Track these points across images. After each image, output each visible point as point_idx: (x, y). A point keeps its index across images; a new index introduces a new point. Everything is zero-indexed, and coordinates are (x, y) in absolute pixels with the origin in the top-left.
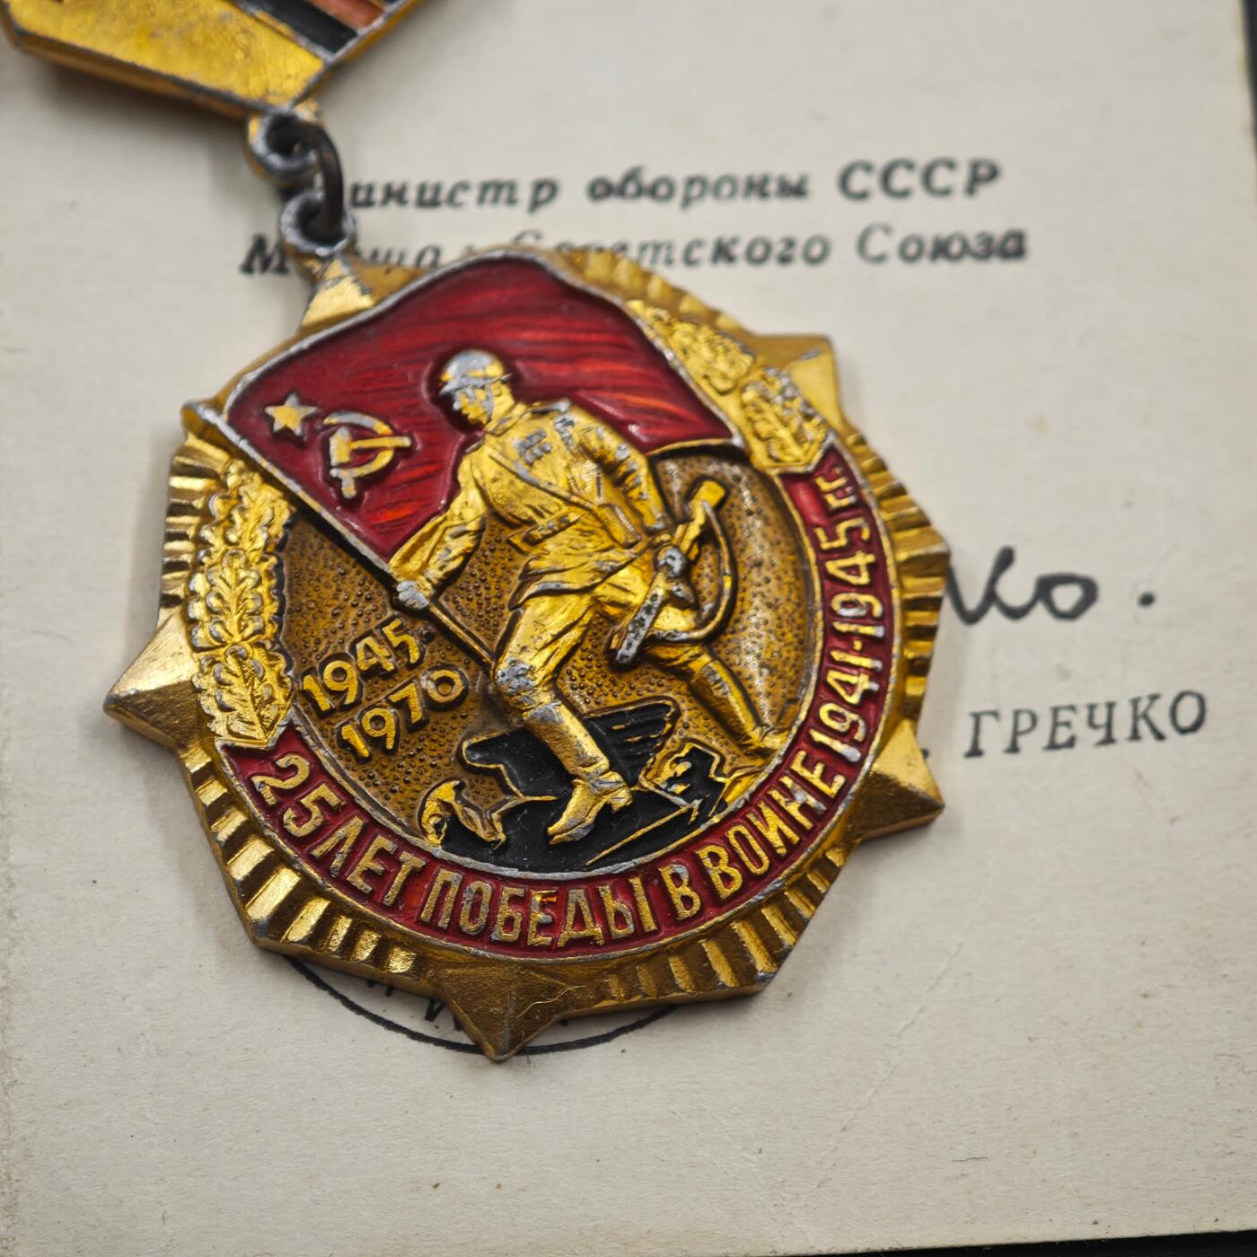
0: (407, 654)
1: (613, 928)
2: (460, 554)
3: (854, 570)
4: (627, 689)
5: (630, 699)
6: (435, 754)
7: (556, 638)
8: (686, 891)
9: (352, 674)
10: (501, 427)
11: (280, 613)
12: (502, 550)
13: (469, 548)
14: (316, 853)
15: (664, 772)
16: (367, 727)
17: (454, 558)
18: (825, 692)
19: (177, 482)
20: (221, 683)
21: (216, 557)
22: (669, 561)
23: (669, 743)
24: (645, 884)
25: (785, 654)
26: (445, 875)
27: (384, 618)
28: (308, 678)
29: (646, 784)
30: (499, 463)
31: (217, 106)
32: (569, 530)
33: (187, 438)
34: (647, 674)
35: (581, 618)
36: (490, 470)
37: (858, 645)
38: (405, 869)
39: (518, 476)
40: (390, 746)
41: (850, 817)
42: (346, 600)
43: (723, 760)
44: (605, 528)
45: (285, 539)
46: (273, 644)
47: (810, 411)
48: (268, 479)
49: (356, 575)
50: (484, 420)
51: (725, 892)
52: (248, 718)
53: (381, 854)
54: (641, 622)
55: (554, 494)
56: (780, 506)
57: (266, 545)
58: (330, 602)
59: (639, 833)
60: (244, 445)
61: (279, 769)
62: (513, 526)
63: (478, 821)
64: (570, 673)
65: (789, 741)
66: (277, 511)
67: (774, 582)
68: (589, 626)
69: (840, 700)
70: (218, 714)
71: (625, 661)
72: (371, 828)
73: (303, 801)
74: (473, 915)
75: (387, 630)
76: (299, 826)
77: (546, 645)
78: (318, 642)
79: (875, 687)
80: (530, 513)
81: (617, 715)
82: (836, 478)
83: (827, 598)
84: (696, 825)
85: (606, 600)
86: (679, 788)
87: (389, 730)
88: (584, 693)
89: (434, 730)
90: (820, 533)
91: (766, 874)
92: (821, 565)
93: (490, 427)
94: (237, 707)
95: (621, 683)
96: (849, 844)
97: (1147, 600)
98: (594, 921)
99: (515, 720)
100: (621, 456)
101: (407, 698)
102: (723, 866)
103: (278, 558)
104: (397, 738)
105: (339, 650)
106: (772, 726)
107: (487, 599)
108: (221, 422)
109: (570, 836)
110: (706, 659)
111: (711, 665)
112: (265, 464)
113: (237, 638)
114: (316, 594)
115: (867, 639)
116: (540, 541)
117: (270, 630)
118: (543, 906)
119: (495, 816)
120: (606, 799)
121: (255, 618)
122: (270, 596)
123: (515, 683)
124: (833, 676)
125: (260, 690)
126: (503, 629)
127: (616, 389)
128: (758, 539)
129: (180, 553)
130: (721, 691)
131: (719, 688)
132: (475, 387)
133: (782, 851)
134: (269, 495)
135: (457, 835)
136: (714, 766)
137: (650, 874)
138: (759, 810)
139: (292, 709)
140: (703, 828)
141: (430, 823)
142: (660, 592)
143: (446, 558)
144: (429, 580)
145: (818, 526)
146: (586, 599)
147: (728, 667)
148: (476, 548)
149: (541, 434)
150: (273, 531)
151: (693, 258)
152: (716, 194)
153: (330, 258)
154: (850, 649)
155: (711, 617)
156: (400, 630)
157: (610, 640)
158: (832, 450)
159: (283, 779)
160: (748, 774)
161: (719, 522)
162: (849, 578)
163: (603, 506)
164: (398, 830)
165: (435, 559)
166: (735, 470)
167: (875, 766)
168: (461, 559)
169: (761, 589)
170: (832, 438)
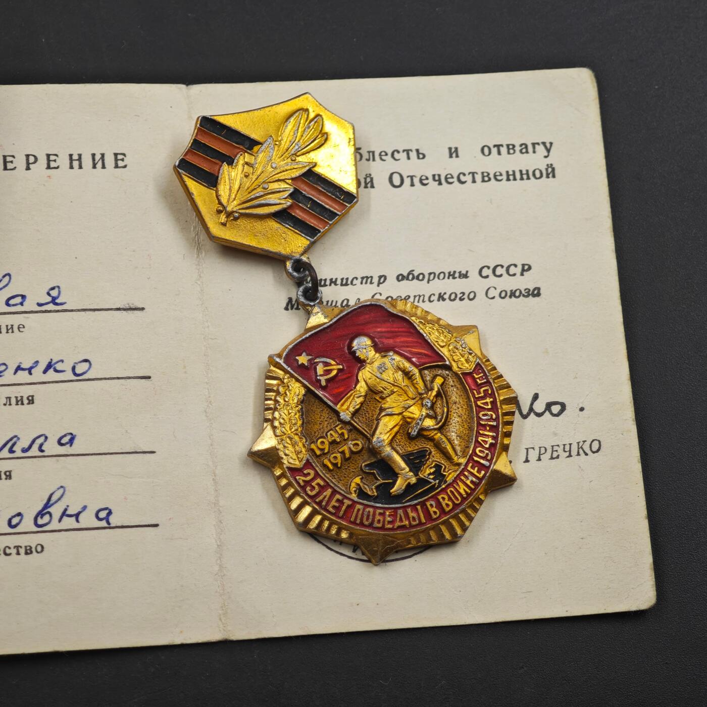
0: (344, 436)
1: (412, 522)
3: (486, 403)
4: (414, 445)
5: (415, 448)
6: (353, 468)
7: (391, 429)
8: (435, 509)
9: (327, 443)
10: (371, 361)
11: (303, 424)
12: (373, 401)
13: (362, 401)
14: (317, 500)
15: (427, 472)
16: (332, 460)
17: (358, 405)
18: (478, 443)
19: (267, 381)
20: (285, 447)
21: (282, 406)
22: (427, 403)
23: (428, 462)
24: (422, 508)
25: (464, 432)
26: (358, 506)
27: (336, 424)
28: (313, 445)
29: (421, 476)
30: (371, 373)
31: (276, 256)
32: (394, 394)
33: (270, 367)
34: (420, 440)
35: (399, 423)
36: (368, 375)
37: (488, 428)
38: (346, 505)
39: (377, 377)
40: (339, 466)
41: (486, 484)
42: (323, 419)
43: (445, 467)
44: (406, 393)
45: (303, 400)
46: (301, 434)
47: (471, 352)
48: (297, 380)
49: (326, 411)
50: (366, 359)
51: (447, 509)
52: (294, 458)
53: (338, 500)
54: (418, 424)
55: (389, 383)
56: (462, 383)
57: (298, 402)
58: (318, 420)
59: (419, 491)
60: (289, 369)
61: (304, 474)
62: (376, 393)
63: (368, 489)
64: (396, 441)
65: (466, 460)
66: (300, 390)
67: (460, 409)
68: (401, 425)
69: (483, 447)
70: (284, 457)
71: (413, 436)
72: (334, 492)
73: (312, 484)
74: (368, 519)
75: (337, 428)
76: (311, 492)
77: (388, 432)
78: (315, 433)
79: (494, 442)
80: (382, 389)
81: (411, 454)
82: (480, 373)
83: (477, 414)
84: (437, 488)
85: (407, 417)
86: (432, 477)
87: (339, 461)
88: (401, 447)
89: (353, 460)
90: (475, 392)
91: (460, 503)
92: (475, 402)
93: (368, 361)
94: (291, 454)
95: (412, 443)
96: (486, 492)
97: (582, 409)
98: (406, 520)
99: (379, 456)
100: (410, 369)
101: (344, 450)
102: (446, 501)
103: (301, 406)
104: (341, 464)
105: (322, 435)
106: (461, 455)
107: (369, 417)
108: (281, 362)
109: (397, 493)
110: (439, 434)
111: (441, 436)
112: (296, 375)
113: (289, 432)
114: (314, 417)
115: (491, 427)
116: (385, 398)
117: (300, 429)
118: (389, 516)
119: (373, 487)
120: (408, 481)
121: (295, 425)
122: (299, 418)
123: (379, 444)
124: (480, 439)
125: (297, 448)
126: (374, 427)
127: (408, 347)
128: (455, 395)
129: (270, 405)
130: (444, 445)
132: (363, 348)
134: (298, 385)
135: (361, 494)
136: (443, 469)
138: (457, 483)
139: (308, 455)
140: (439, 489)
141: (353, 489)
142: (424, 414)
143: (355, 405)
145: (474, 390)
146: (400, 417)
147: (446, 437)
148: (365, 401)
149: (384, 363)
150: (300, 397)
151: (432, 299)
152: (439, 278)
153: (314, 305)
154: (485, 430)
155: (441, 421)
156: (341, 428)
157: (408, 430)
158: (478, 364)
159: (306, 477)
160: (454, 471)
161: (442, 390)
162: (485, 406)
163: (405, 386)
164: (343, 492)
165: (351, 405)
166: (447, 372)
167: (494, 467)
168: (360, 405)
169: (456, 411)
170: (478, 360)
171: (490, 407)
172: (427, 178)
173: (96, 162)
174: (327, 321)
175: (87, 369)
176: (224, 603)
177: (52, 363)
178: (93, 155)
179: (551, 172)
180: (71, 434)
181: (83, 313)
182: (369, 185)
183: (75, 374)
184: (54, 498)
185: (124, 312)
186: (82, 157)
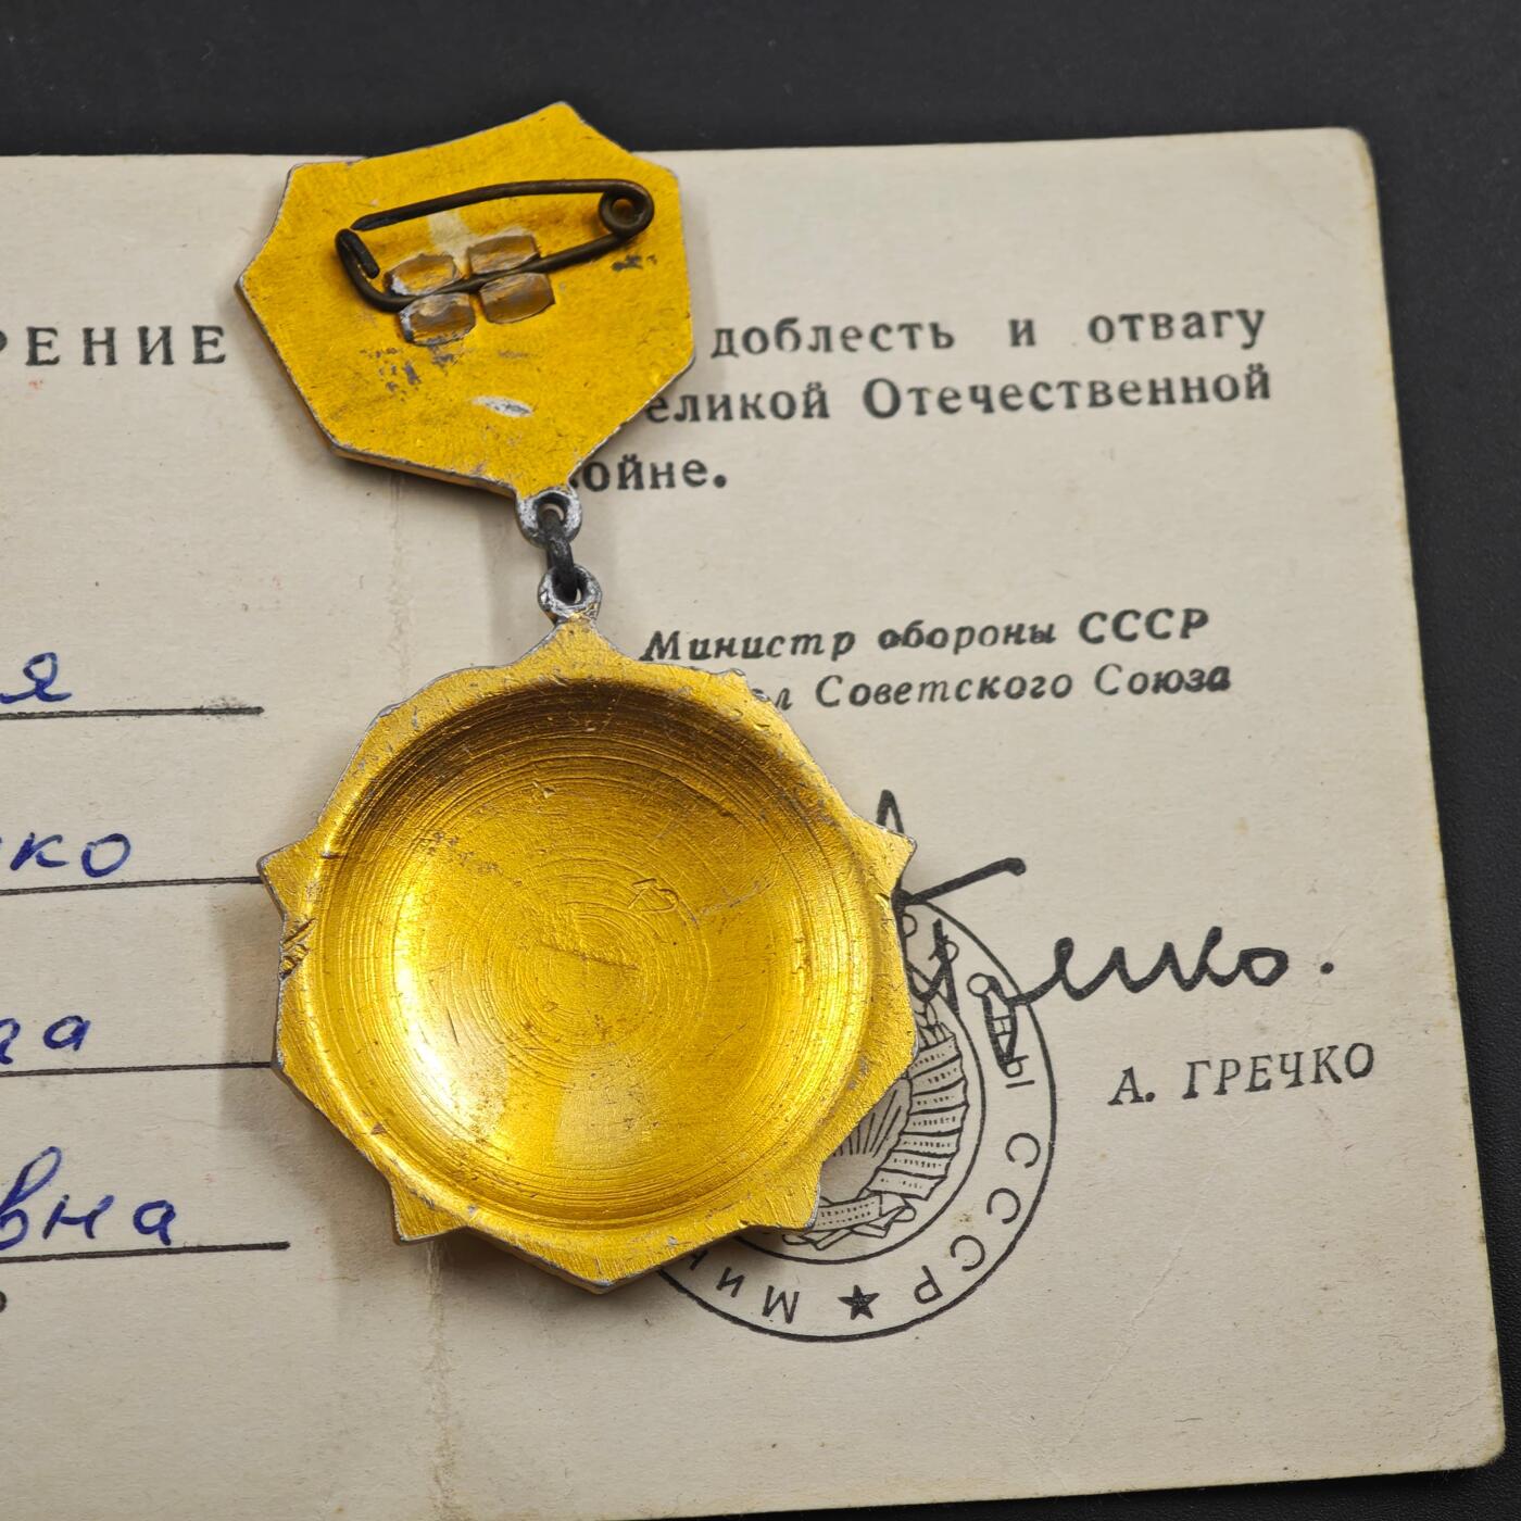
97: (1327, 968)
151: (964, 694)
152: (982, 641)
172: (957, 396)
173: (150, 347)
175: (118, 857)
176: (446, 1441)
177: (36, 843)
178: (144, 331)
179: (1259, 384)
180: (78, 1019)
181: (111, 720)
182: (816, 411)
183: (91, 872)
184: (34, 1177)
185: (213, 718)
186: (117, 335)
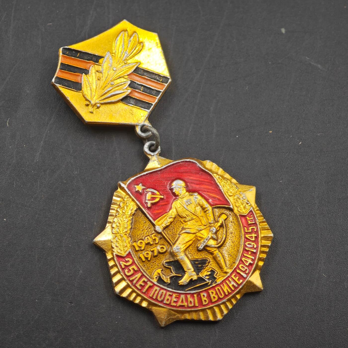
0: (156, 241)
1: (189, 304)
2: (170, 222)
3: (252, 237)
4: (200, 255)
5: (200, 257)
6: (158, 262)
7: (187, 242)
8: (205, 299)
9: (144, 243)
10: (182, 197)
11: (131, 229)
12: (179, 222)
13: (172, 221)
15: (204, 274)
16: (145, 255)
17: (168, 223)
18: (241, 262)
19: (115, 198)
20: (117, 241)
21: (120, 215)
22: (213, 230)
23: (207, 268)
24: (197, 296)
25: (234, 253)
26: (156, 288)
27: (152, 233)
28: (135, 243)
29: (200, 275)
30: (181, 204)
32: (193, 220)
33: (118, 189)
34: (204, 253)
35: (192, 239)
36: (179, 205)
37: (250, 253)
38: (148, 285)
39: (184, 208)
40: (149, 259)
41: (242, 289)
42: (145, 228)
43: (217, 273)
44: (201, 221)
45: (135, 213)
46: (129, 235)
47: (248, 202)
49: (148, 223)
50: (179, 195)
51: (214, 300)
52: (121, 249)
53: (144, 282)
54: (205, 242)
55: (191, 212)
56: (238, 221)
57: (131, 214)
58: (142, 228)
59: (197, 285)
60: (129, 192)
61: (126, 261)
62: (182, 218)
63: (165, 278)
64: (188, 250)
65: (232, 271)
66: (134, 207)
67: (234, 237)
68: (194, 241)
69: (244, 264)
70: (115, 247)
71: (200, 249)
72: (143, 276)
73: (130, 268)
74: (161, 297)
75: (152, 235)
76: (128, 273)
77: (184, 244)
78: (138, 236)
79: (252, 262)
80: (186, 216)
81: (197, 260)
82: (251, 217)
83: (245, 242)
85: (198, 236)
86: (207, 277)
87: (149, 256)
88: (191, 255)
89: (159, 257)
90: (246, 228)
91: (223, 298)
92: (245, 235)
94: (119, 247)
95: (199, 254)
98: (185, 302)
99: (176, 258)
100: (206, 206)
101: (154, 250)
102: (214, 295)
103: (132, 217)
104: (151, 258)
105: (142, 238)
106: (229, 267)
107: (174, 232)
108: (125, 187)
109: (183, 284)
110: (217, 251)
111: (218, 253)
112: (133, 197)
113: (122, 232)
114: (139, 226)
116: (187, 222)
117: (129, 232)
118: (175, 297)
120: (192, 277)
121: (126, 229)
122: (130, 225)
123: (177, 251)
124: (243, 259)
125: (125, 244)
126: (176, 239)
127: (208, 192)
129: (113, 213)
130: (219, 259)
131: (219, 258)
132: (178, 187)
133: (227, 294)
134: (133, 204)
135: (160, 280)
136: (215, 274)
137: (199, 294)
138: (223, 285)
139: (130, 249)
140: (211, 286)
141: (155, 277)
142: (210, 236)
143: (167, 222)
144: (162, 226)
145: (245, 227)
146: (194, 235)
147: (222, 254)
148: (173, 221)
149: (190, 200)
150: (132, 211)
153: (153, 155)
154: (248, 254)
155: (220, 243)
156: (155, 236)
157: (198, 244)
158: (251, 211)
159: (126, 263)
160: (222, 277)
161: (225, 223)
162: (250, 239)
163: (201, 216)
164: (148, 277)
165: (164, 222)
166: (230, 213)
167: (250, 279)
168: (170, 223)
169: (232, 238)
170: (252, 209)
171: (253, 239)
174: (160, 167)
